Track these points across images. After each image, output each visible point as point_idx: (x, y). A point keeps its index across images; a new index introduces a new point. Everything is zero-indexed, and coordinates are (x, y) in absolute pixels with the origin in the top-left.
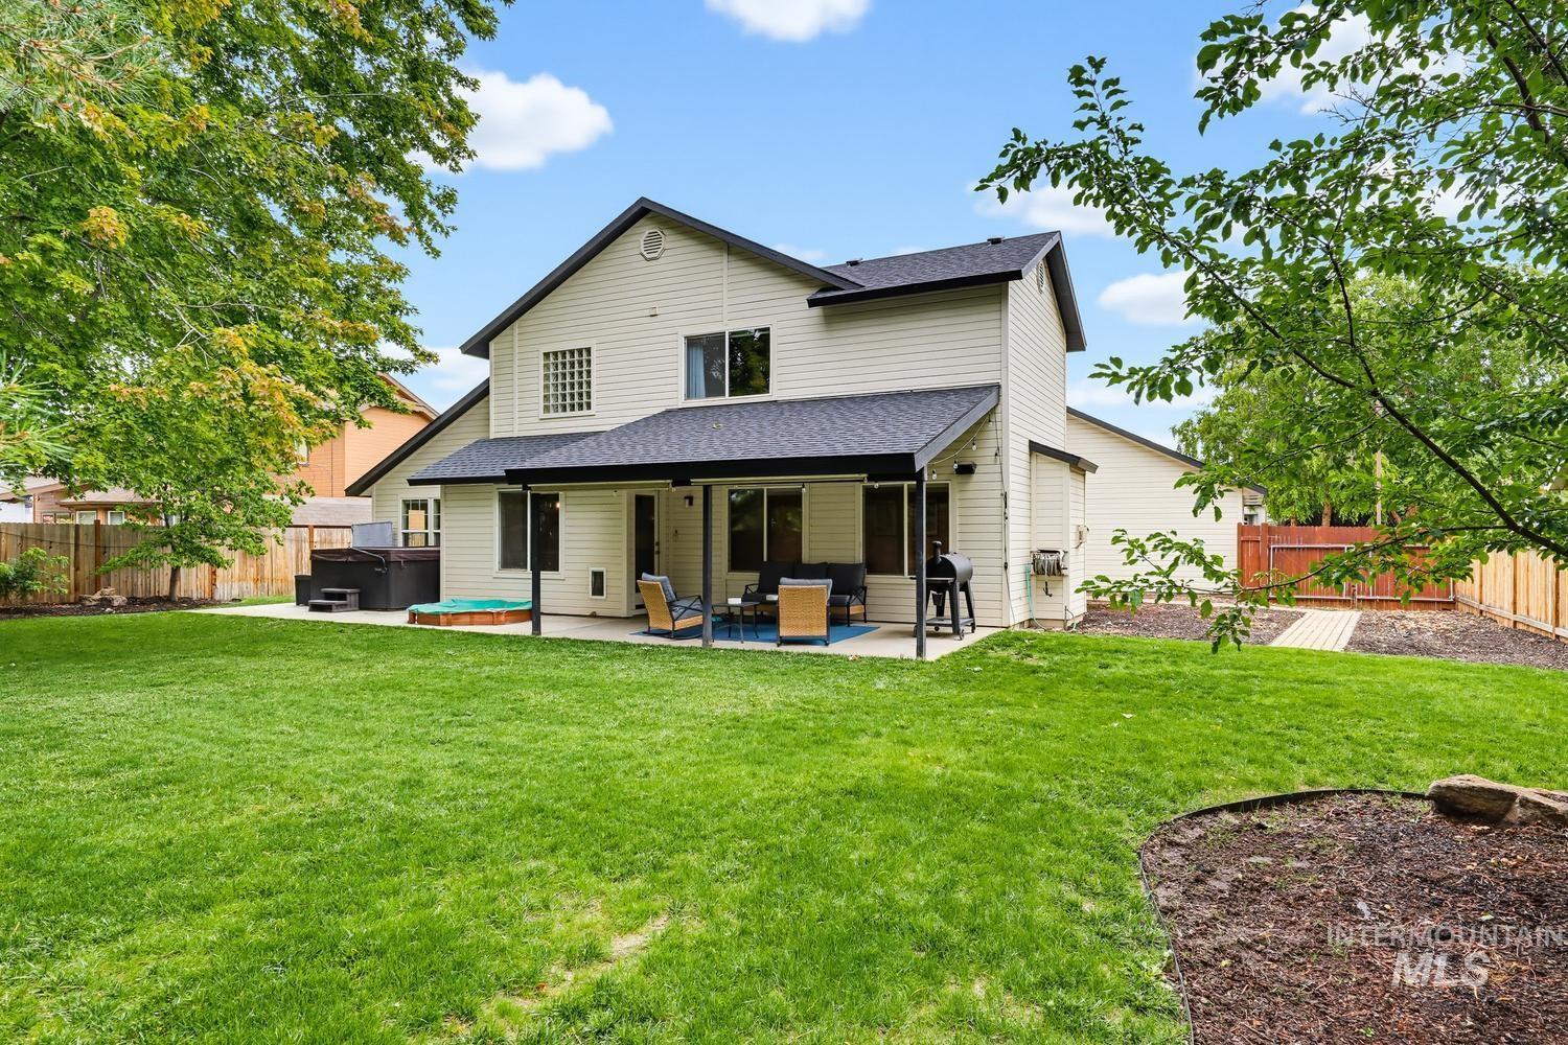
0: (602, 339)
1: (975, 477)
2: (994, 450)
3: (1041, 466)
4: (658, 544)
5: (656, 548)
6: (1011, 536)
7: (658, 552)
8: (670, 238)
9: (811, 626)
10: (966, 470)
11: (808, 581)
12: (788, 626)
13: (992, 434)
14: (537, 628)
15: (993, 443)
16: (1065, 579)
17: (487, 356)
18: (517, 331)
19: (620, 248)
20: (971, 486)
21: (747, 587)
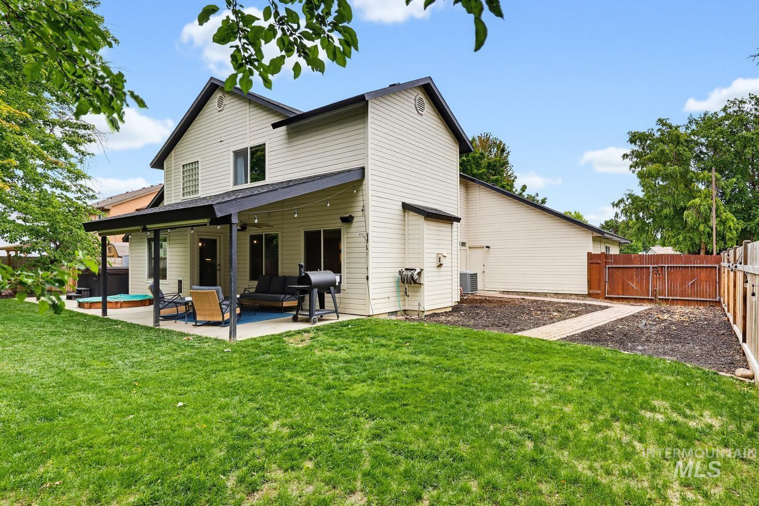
0: (203, 156)
1: (354, 225)
2: (361, 208)
3: (410, 218)
4: (220, 265)
5: (218, 268)
6: (371, 260)
7: (220, 270)
8: (227, 99)
9: (213, 315)
10: (348, 220)
11: (207, 288)
12: (201, 315)
13: (361, 198)
14: (105, 312)
15: (361, 204)
16: (422, 286)
17: (163, 168)
18: (173, 155)
19: (209, 106)
20: (352, 230)
21: (245, 289)
